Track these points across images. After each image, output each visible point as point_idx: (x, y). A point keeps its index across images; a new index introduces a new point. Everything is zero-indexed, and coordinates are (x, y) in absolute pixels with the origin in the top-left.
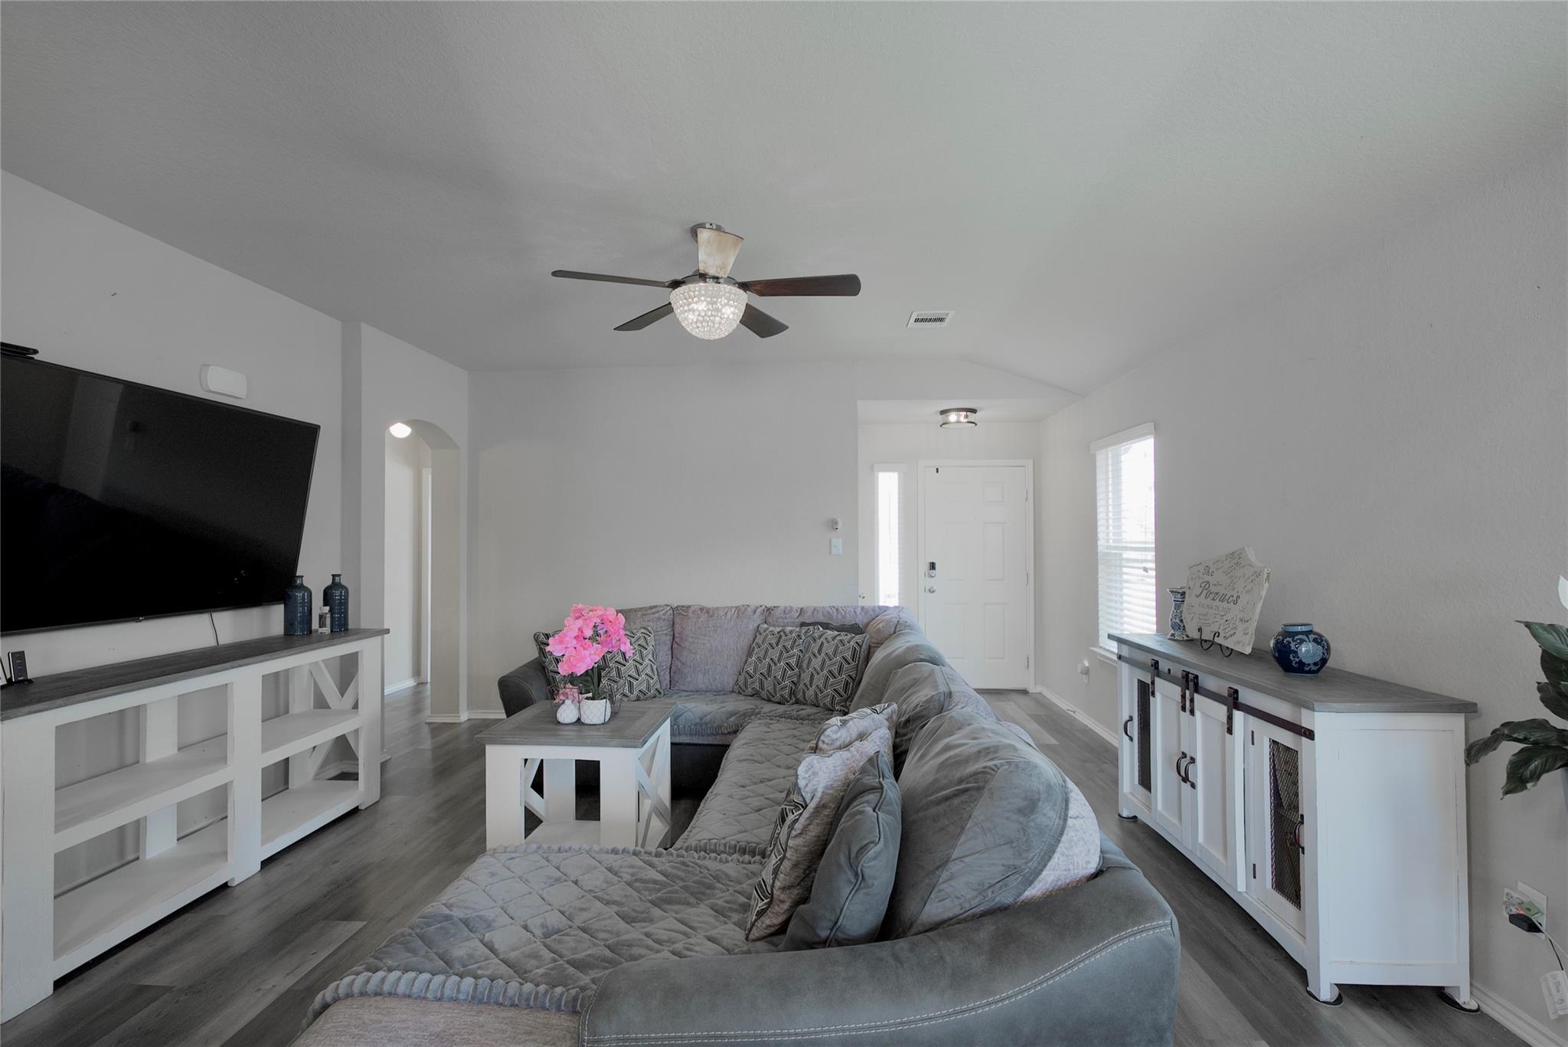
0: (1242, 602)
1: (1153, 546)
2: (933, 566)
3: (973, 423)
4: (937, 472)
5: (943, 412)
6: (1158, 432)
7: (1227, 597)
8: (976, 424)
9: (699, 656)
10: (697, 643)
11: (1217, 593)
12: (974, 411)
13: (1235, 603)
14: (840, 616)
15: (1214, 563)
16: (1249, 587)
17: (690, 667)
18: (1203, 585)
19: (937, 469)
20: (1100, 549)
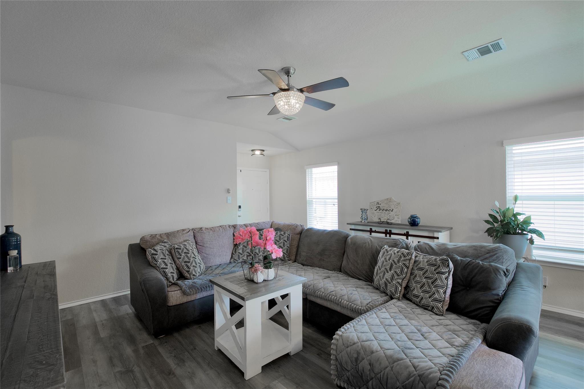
0: (395, 210)
1: (337, 198)
2: (240, 207)
3: (263, 155)
4: (241, 172)
5: (252, 150)
6: (339, 164)
7: (388, 210)
8: (264, 156)
9: (215, 250)
10: (213, 244)
11: (384, 209)
12: (263, 151)
13: (392, 211)
14: (261, 226)
15: (380, 202)
16: (396, 207)
17: (212, 255)
18: (377, 207)
19: (241, 170)
20: (307, 199)
